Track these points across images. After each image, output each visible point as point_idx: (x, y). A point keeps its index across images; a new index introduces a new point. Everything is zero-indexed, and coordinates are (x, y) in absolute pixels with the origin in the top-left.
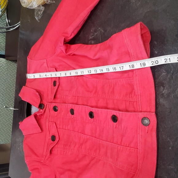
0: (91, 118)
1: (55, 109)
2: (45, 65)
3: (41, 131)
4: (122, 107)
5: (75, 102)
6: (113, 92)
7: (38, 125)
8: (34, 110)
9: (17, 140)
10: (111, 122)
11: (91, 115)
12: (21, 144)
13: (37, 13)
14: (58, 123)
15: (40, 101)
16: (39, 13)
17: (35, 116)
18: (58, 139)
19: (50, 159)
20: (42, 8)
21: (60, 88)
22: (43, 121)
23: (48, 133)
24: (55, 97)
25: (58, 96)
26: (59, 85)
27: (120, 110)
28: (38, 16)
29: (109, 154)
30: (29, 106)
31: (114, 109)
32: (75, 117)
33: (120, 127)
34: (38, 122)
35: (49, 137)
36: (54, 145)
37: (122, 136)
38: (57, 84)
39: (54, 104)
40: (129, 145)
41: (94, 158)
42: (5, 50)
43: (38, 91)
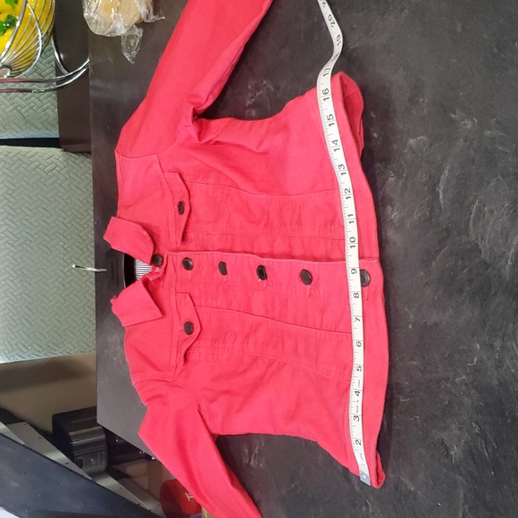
0: (263, 279)
1: (187, 264)
2: (156, 167)
3: (160, 315)
4: (320, 251)
5: (228, 246)
6: (299, 222)
7: (153, 303)
8: (142, 268)
9: (110, 339)
10: (300, 285)
11: (262, 272)
12: (119, 347)
13: (128, 43)
14: (196, 293)
15: (152, 249)
16: (132, 42)
17: (146, 282)
18: (199, 330)
19: (184, 373)
20: (139, 32)
21: (193, 217)
22: (163, 293)
23: (176, 317)
24: (184, 238)
25: (191, 235)
26: (190, 211)
27: (315, 259)
28: (130, 52)
29: (301, 350)
30: (130, 262)
31: (304, 258)
32: (230, 278)
33: (317, 293)
34: (152, 297)
35: (179, 327)
36: (191, 342)
37: (323, 311)
38: (187, 208)
39: (185, 254)
40: (336, 328)
41: (274, 361)
42: (57, 126)
43: (145, 227)
